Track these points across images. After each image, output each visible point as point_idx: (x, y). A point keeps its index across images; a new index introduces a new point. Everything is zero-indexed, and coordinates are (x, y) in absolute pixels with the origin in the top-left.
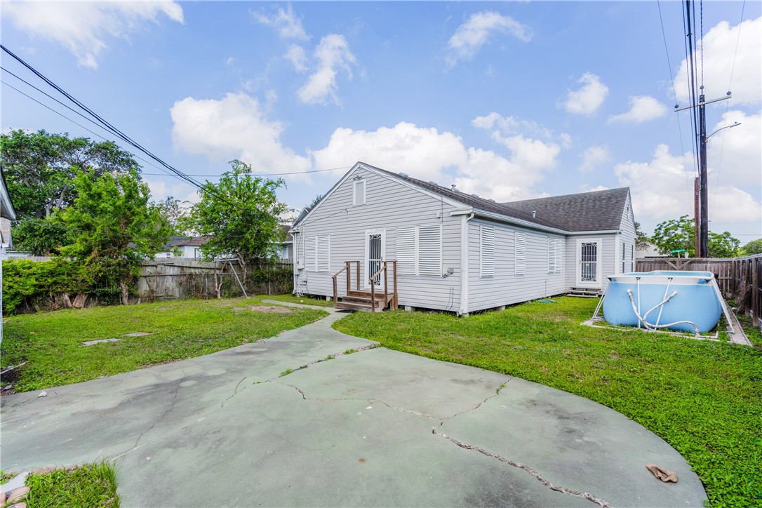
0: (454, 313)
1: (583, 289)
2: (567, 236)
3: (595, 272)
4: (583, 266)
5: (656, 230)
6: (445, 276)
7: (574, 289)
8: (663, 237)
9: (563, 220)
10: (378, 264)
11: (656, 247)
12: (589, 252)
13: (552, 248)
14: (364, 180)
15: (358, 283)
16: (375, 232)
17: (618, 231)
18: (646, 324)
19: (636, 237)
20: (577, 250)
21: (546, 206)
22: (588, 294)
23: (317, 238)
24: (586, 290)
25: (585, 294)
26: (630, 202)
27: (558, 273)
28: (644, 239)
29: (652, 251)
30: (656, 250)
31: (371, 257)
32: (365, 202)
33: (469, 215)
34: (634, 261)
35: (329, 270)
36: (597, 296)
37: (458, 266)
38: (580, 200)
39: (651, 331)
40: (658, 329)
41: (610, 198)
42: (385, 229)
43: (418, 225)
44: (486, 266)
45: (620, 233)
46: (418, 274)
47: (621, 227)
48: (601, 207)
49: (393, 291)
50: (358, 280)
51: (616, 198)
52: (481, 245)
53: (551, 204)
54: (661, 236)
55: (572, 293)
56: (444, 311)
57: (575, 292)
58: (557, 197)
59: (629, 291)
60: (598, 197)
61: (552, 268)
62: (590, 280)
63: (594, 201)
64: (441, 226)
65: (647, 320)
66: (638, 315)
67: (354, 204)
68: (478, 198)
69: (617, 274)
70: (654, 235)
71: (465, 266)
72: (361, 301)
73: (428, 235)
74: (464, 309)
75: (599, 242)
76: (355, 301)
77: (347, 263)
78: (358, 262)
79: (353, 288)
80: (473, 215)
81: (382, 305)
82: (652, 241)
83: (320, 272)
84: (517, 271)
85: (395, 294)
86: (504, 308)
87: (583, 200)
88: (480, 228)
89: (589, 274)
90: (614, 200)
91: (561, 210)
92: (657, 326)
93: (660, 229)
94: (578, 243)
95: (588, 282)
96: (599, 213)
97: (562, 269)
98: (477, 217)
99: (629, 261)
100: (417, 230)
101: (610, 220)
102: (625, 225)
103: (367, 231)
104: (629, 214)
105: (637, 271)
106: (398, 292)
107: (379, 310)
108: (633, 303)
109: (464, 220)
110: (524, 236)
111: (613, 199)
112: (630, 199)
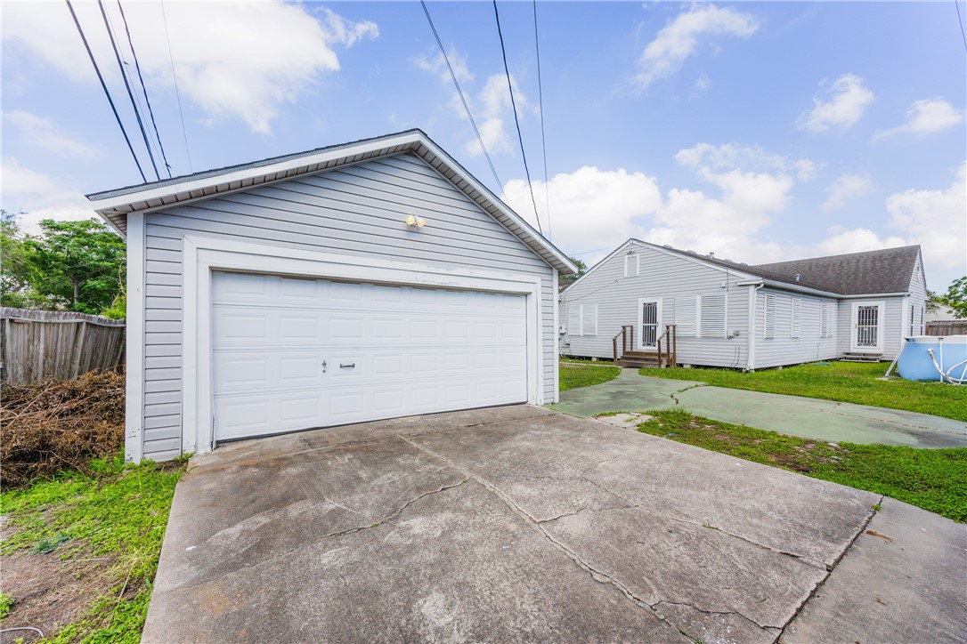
0: (739, 370)
1: (860, 354)
2: (839, 300)
3: (876, 337)
4: (861, 332)
5: (950, 288)
6: (730, 337)
7: (848, 354)
8: (961, 296)
9: (834, 283)
10: (653, 328)
11: (951, 309)
12: (868, 316)
13: (824, 311)
14: (638, 255)
15: (632, 345)
16: (649, 300)
17: (906, 294)
18: (950, 379)
19: (927, 298)
20: (853, 315)
21: (810, 268)
22: (866, 359)
23: (582, 306)
24: (864, 355)
25: (862, 359)
26: (921, 261)
27: (830, 337)
28: (937, 300)
29: (944, 314)
30: (950, 312)
31: (645, 321)
32: (638, 274)
33: (758, 285)
34: (924, 326)
35: (596, 334)
36: (878, 361)
37: (745, 329)
38: (854, 261)
39: (955, 384)
40: (962, 383)
41: (894, 258)
42: (662, 298)
43: (700, 294)
44: (769, 329)
45: (909, 296)
46: (699, 336)
47: (910, 289)
48: (882, 267)
49: (666, 352)
50: (632, 342)
51: (903, 257)
52: (765, 311)
53: (816, 266)
54: (957, 295)
55: (846, 358)
56: (731, 369)
57: (849, 357)
58: (825, 258)
59: (930, 350)
60: (878, 257)
61: (824, 332)
62: (869, 344)
63: (873, 261)
64: (726, 295)
65: (950, 375)
66: (941, 371)
67: (626, 275)
68: (747, 265)
69: (916, 336)
70: (948, 293)
71: (753, 328)
72: (642, 359)
73: (711, 303)
74: (752, 365)
75: (882, 306)
76: (636, 359)
77: (624, 327)
78: (632, 327)
79: (628, 350)
80: (762, 285)
81: (665, 363)
82: (945, 302)
83: (585, 336)
84: (793, 334)
85: (674, 354)
86: (781, 368)
87: (858, 261)
88: (765, 295)
89: (867, 337)
90: (900, 261)
91: (829, 272)
92: (961, 380)
93: (957, 286)
94: (855, 307)
95: (866, 347)
96: (881, 274)
97: (834, 334)
98: (766, 286)
99: (917, 325)
100: (699, 298)
101: (895, 282)
102: (914, 286)
103: (640, 300)
104: (920, 274)
105: (927, 334)
106: (677, 352)
107: (663, 366)
108: (934, 361)
109: (752, 289)
110: (800, 302)
111: (898, 259)
112: (921, 258)
